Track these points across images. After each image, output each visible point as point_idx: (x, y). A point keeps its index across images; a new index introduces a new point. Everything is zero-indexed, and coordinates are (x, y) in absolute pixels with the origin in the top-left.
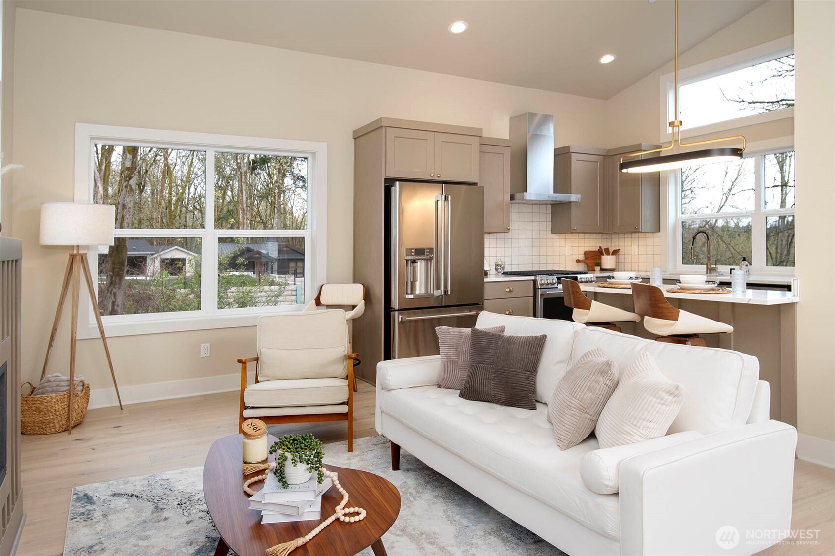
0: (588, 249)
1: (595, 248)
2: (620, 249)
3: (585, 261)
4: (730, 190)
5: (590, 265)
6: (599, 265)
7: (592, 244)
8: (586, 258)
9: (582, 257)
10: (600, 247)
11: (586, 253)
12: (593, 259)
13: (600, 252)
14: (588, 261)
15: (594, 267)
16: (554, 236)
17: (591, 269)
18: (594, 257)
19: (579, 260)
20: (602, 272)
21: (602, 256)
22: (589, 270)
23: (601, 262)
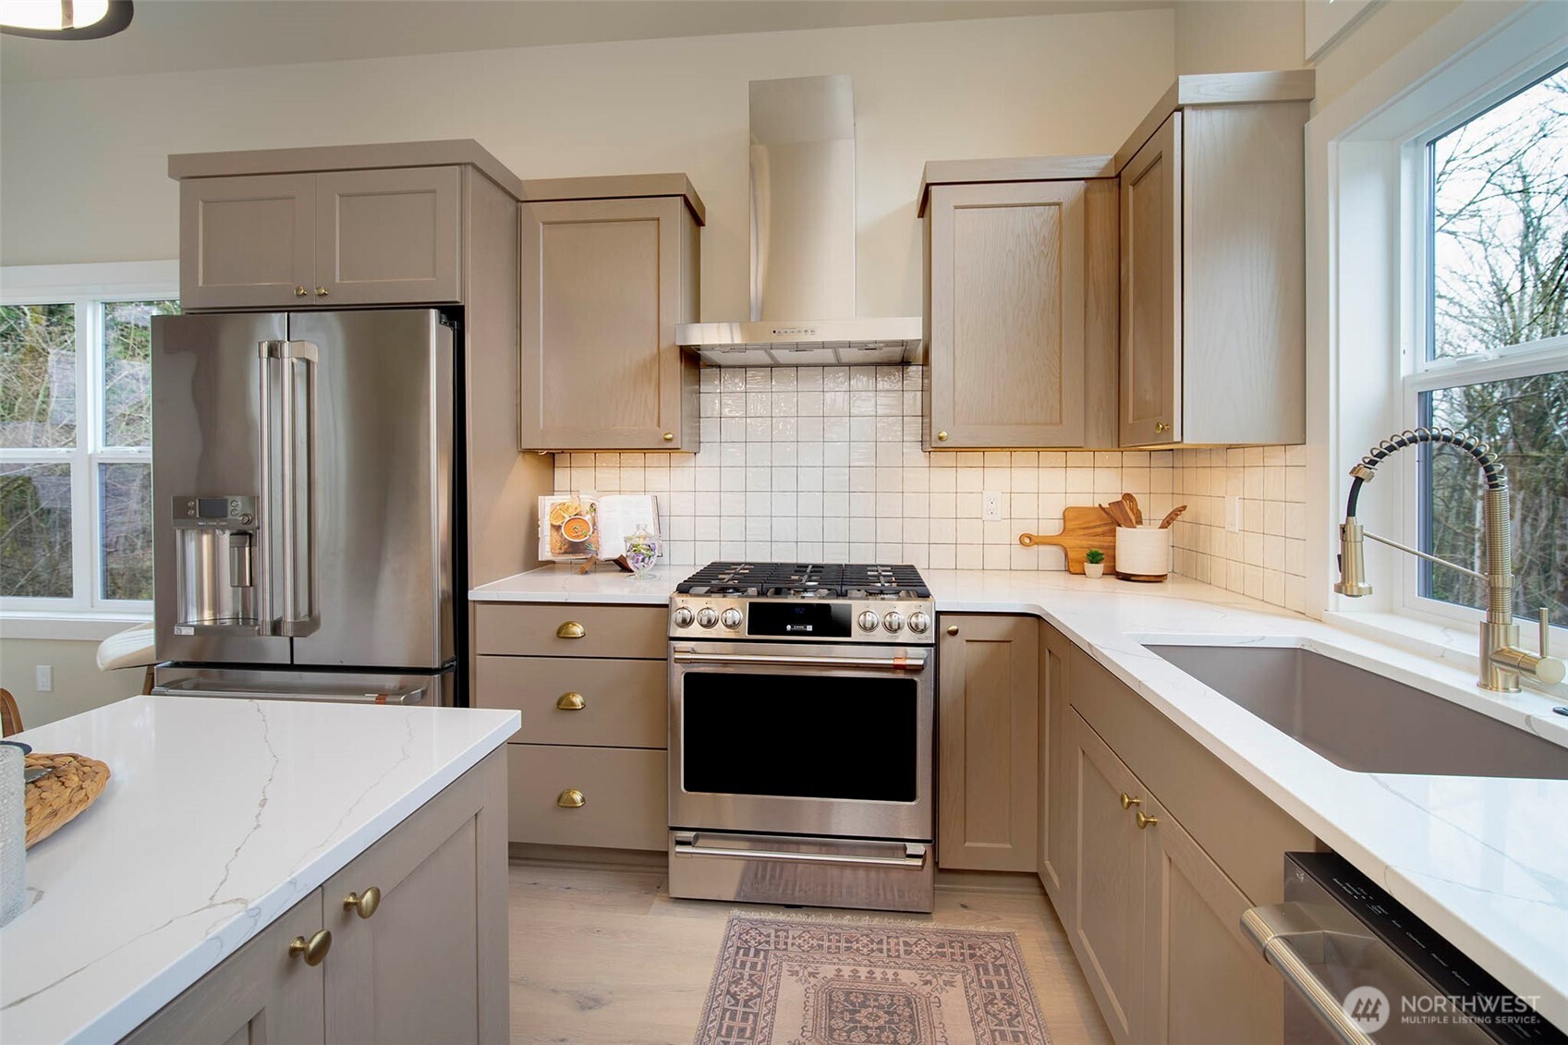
0: (1079, 501)
2: (1185, 508)
3: (1059, 540)
5: (1072, 555)
6: (1106, 557)
8: (1065, 531)
9: (1052, 527)
10: (1121, 497)
11: (1067, 515)
12: (1088, 540)
13: (1121, 514)
14: (1068, 542)
15: (1086, 562)
17: (1075, 568)
18: (1099, 530)
19: (1030, 537)
20: (1112, 581)
21: (1118, 528)
22: (1068, 571)
23: (1114, 548)
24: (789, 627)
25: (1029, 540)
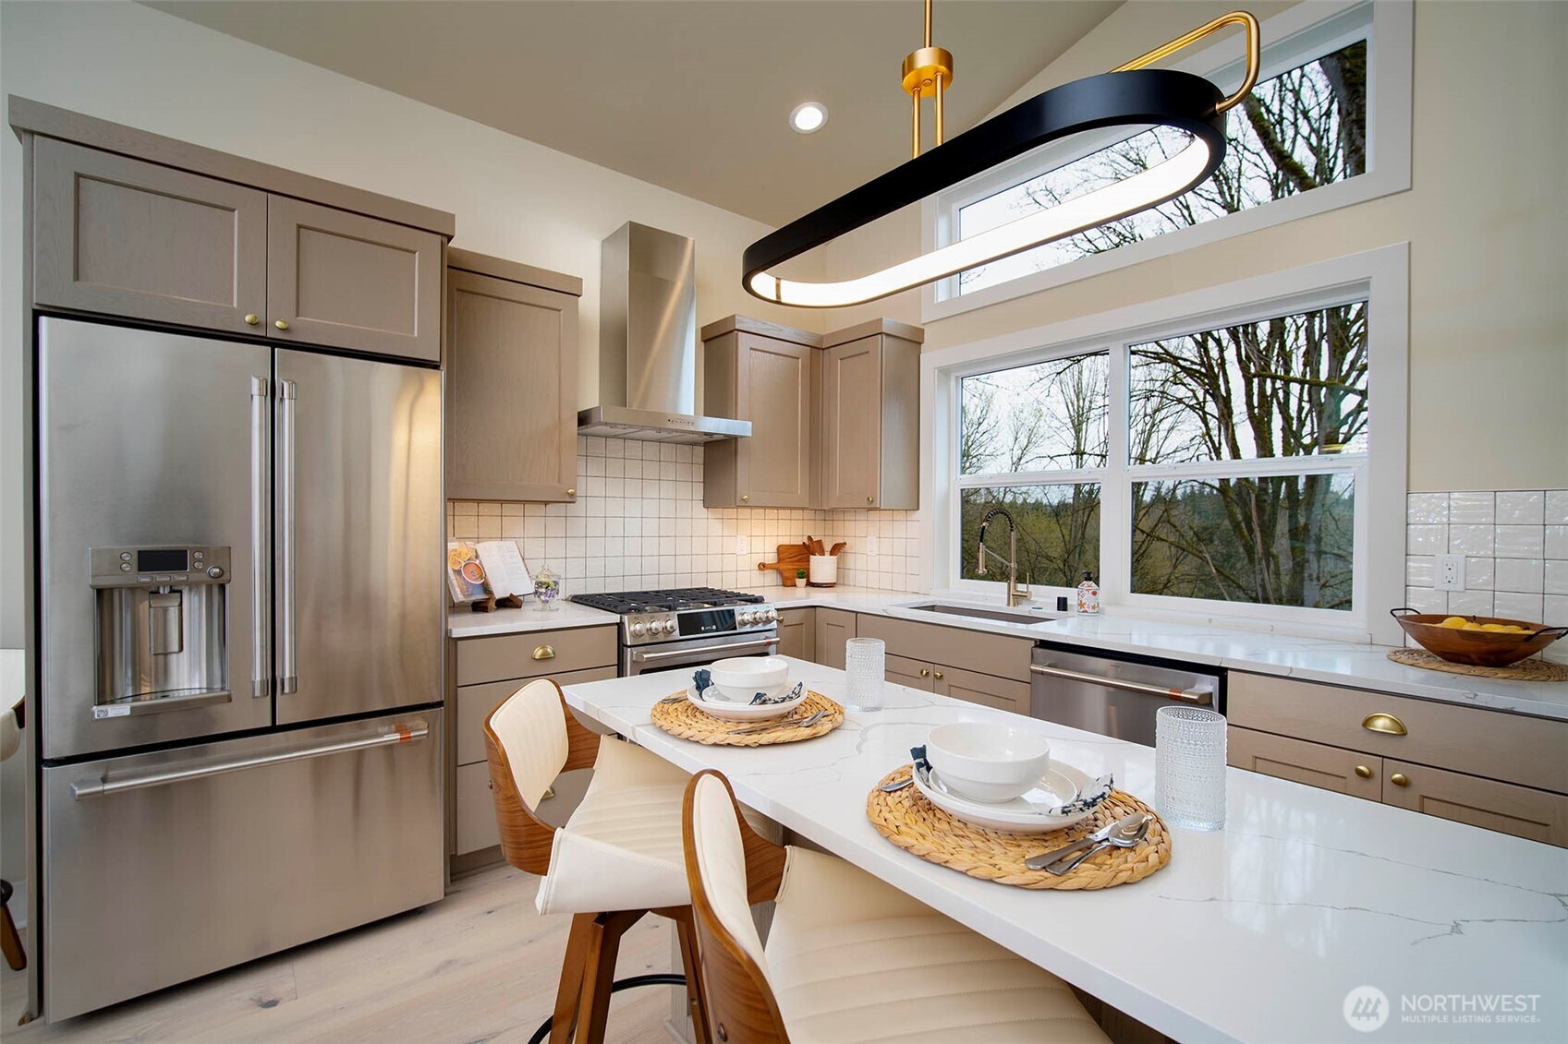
0: (786, 541)
1: (800, 538)
2: (845, 544)
3: (777, 566)
4: (1020, 459)
5: (786, 574)
6: (805, 574)
7: (791, 531)
8: (780, 560)
9: (771, 558)
10: (810, 538)
11: (781, 549)
12: (793, 564)
13: (810, 548)
14: (783, 566)
15: (794, 578)
16: (711, 513)
17: (789, 583)
18: (796, 559)
19: (764, 565)
20: (810, 589)
21: (811, 557)
22: (784, 585)
23: (809, 569)
24: (703, 628)
25: (762, 567)
